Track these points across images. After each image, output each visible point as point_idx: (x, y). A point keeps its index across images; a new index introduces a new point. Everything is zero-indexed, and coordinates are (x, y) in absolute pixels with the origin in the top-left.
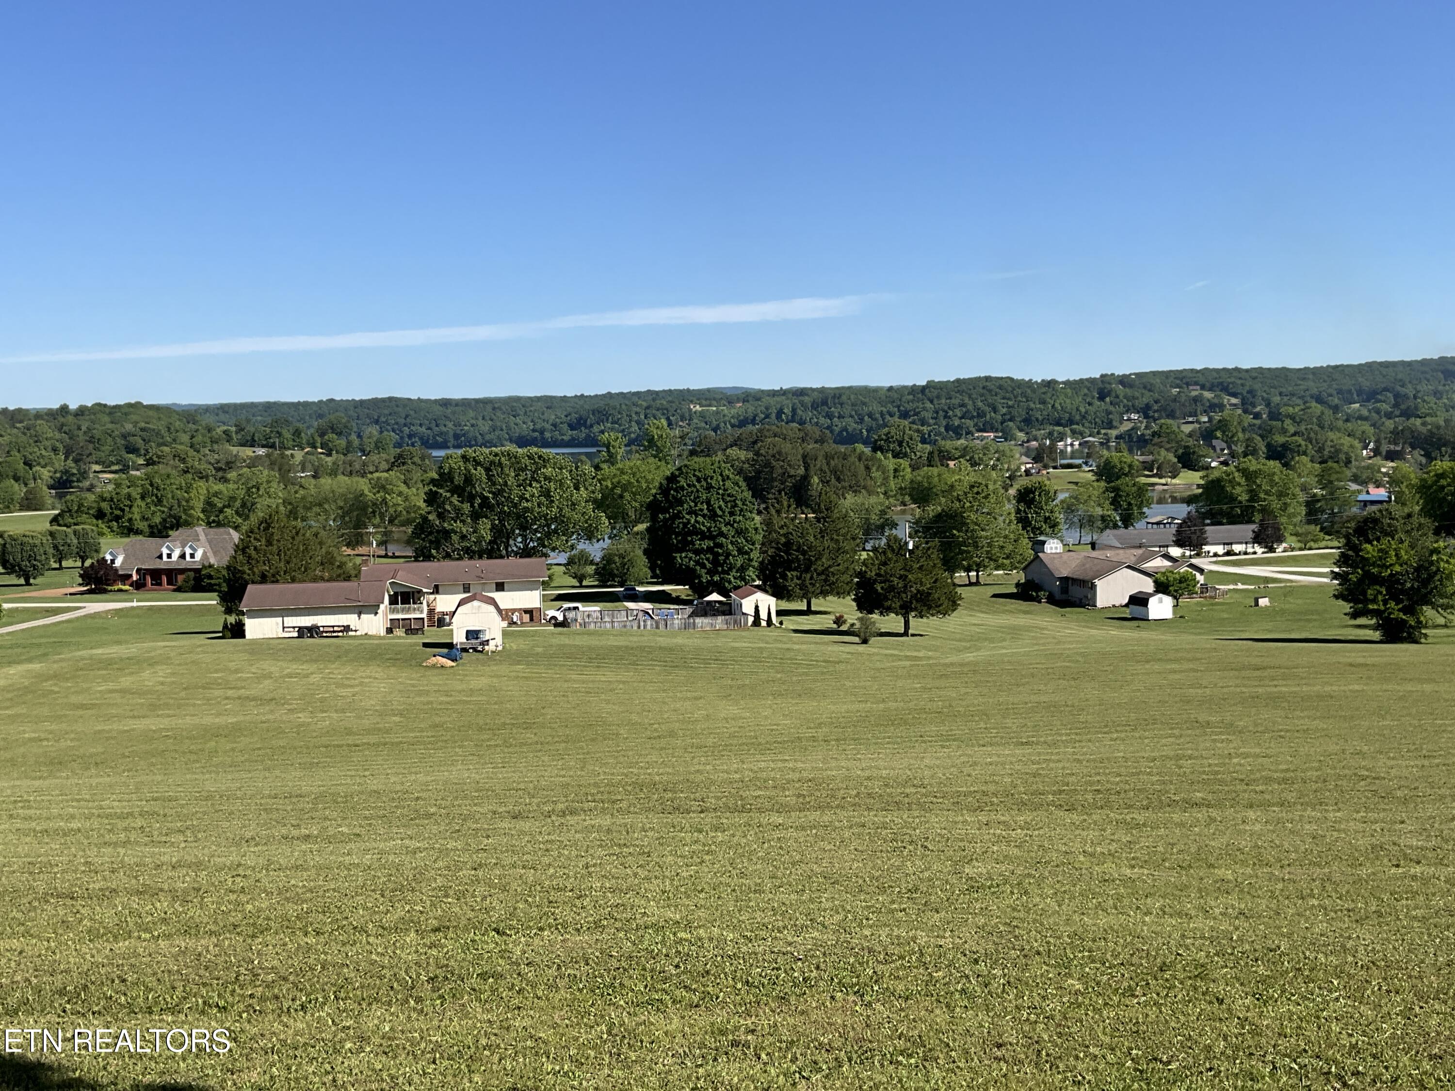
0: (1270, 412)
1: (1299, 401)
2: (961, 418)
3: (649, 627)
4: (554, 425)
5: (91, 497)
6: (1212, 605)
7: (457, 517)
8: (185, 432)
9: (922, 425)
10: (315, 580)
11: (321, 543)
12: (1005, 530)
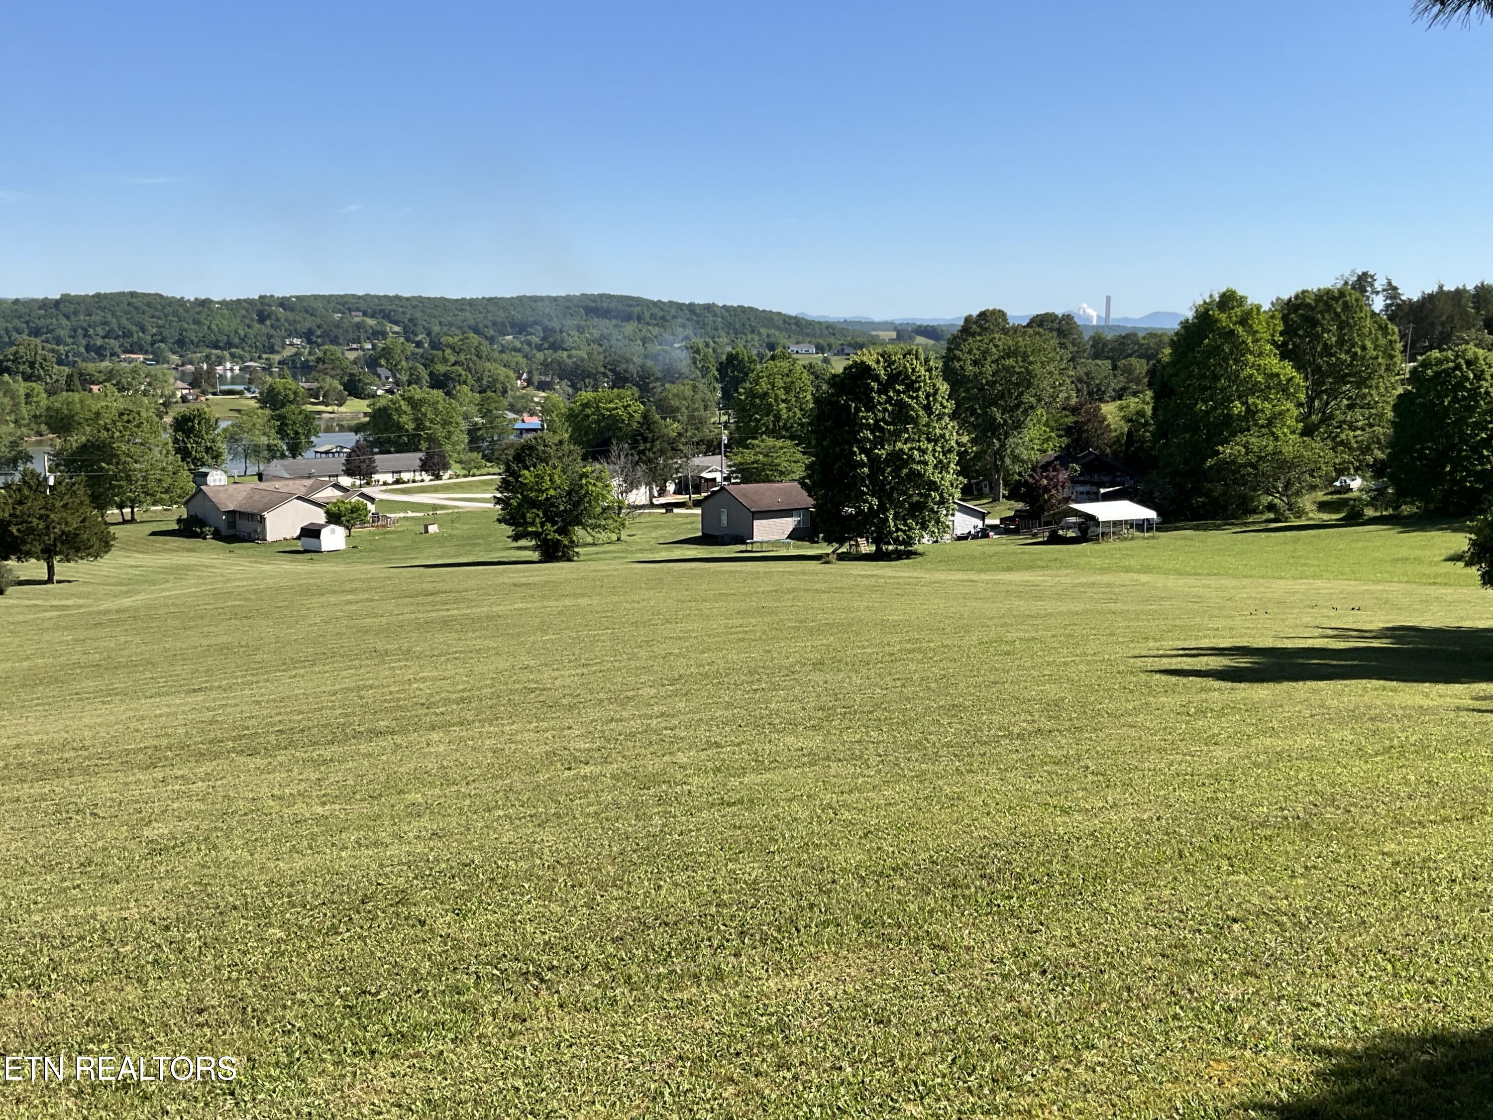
0: (431, 341)
1: (458, 332)
2: (104, 338)
6: (385, 533)
9: (58, 345)
12: (162, 461)
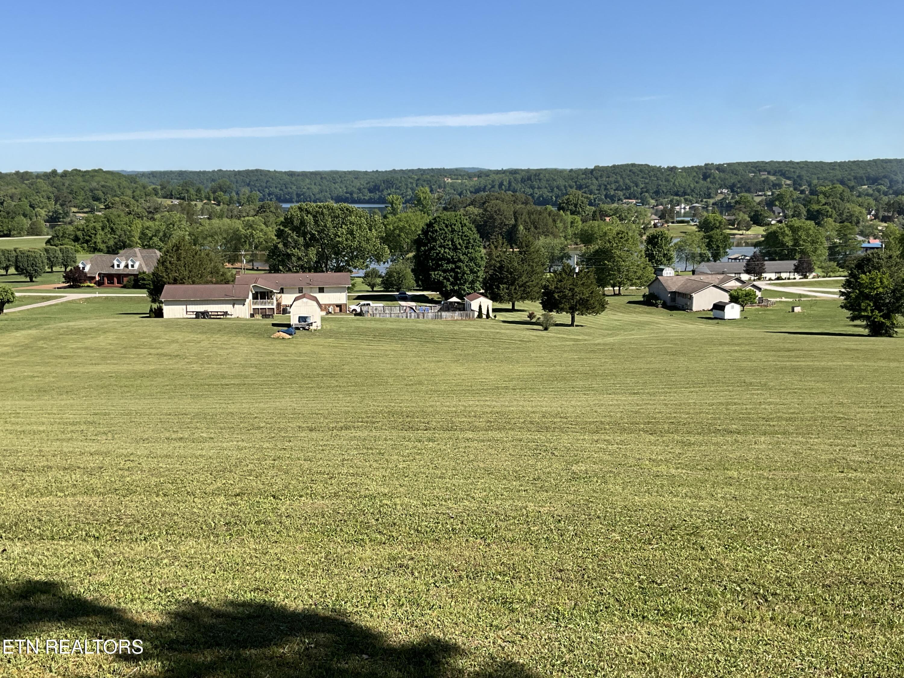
0: (810, 190)
1: (829, 183)
2: (615, 190)
3: (413, 317)
4: (359, 189)
5: (71, 228)
6: (765, 310)
7: (296, 246)
8: (129, 189)
9: (590, 194)
10: (207, 283)
11: (211, 260)
12: (638, 261)
